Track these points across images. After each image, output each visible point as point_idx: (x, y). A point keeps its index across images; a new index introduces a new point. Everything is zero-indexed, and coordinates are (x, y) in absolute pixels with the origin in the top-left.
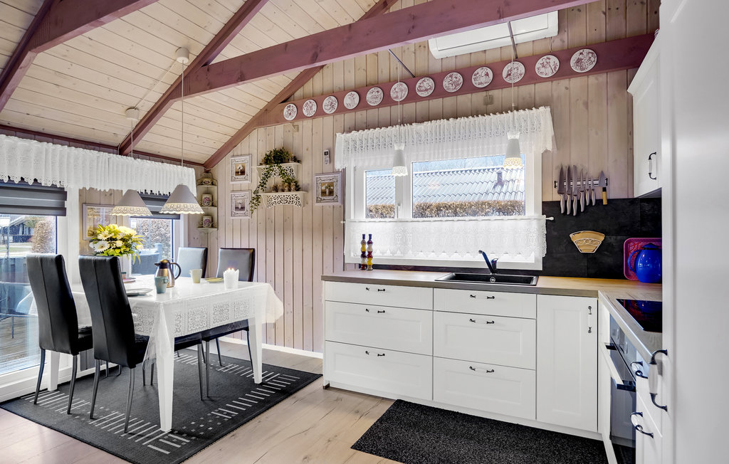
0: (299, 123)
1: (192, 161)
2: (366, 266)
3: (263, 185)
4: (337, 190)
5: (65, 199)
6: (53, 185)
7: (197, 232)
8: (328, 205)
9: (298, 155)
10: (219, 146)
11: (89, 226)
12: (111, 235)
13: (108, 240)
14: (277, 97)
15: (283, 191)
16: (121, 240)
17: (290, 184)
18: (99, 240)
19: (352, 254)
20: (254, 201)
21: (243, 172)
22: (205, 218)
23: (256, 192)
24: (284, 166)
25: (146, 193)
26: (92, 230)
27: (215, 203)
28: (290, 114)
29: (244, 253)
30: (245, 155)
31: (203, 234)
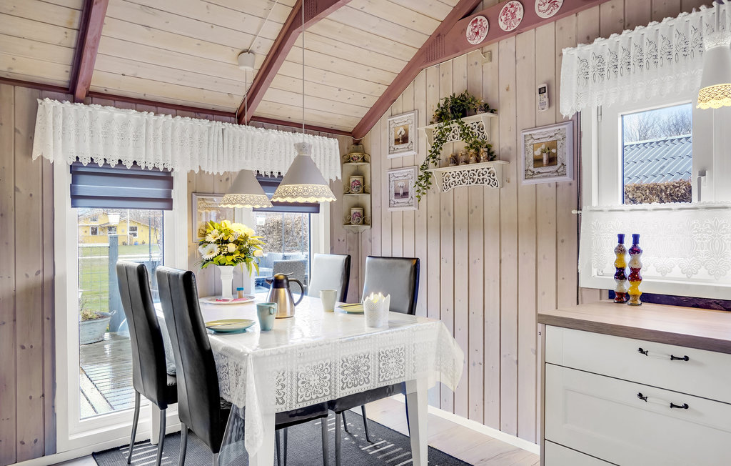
0: (493, 47)
1: (335, 128)
2: (627, 295)
3: (434, 155)
4: (565, 154)
5: (172, 187)
6: (154, 168)
7: (343, 231)
8: (547, 181)
9: (492, 100)
10: (372, 102)
11: (199, 224)
12: (221, 236)
13: (218, 242)
14: (455, 10)
15: (467, 162)
16: (234, 242)
17: (477, 150)
18: (209, 243)
19: (594, 272)
20: (422, 182)
21: (405, 139)
22: (354, 210)
23: (424, 167)
24: (468, 121)
25: (272, 176)
26: (204, 228)
27: (367, 188)
28: (477, 33)
29: (402, 266)
30: (408, 112)
31: (351, 234)
